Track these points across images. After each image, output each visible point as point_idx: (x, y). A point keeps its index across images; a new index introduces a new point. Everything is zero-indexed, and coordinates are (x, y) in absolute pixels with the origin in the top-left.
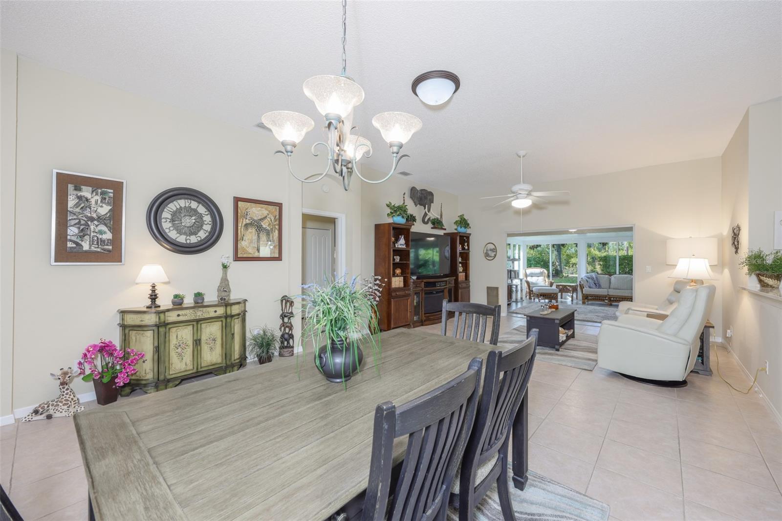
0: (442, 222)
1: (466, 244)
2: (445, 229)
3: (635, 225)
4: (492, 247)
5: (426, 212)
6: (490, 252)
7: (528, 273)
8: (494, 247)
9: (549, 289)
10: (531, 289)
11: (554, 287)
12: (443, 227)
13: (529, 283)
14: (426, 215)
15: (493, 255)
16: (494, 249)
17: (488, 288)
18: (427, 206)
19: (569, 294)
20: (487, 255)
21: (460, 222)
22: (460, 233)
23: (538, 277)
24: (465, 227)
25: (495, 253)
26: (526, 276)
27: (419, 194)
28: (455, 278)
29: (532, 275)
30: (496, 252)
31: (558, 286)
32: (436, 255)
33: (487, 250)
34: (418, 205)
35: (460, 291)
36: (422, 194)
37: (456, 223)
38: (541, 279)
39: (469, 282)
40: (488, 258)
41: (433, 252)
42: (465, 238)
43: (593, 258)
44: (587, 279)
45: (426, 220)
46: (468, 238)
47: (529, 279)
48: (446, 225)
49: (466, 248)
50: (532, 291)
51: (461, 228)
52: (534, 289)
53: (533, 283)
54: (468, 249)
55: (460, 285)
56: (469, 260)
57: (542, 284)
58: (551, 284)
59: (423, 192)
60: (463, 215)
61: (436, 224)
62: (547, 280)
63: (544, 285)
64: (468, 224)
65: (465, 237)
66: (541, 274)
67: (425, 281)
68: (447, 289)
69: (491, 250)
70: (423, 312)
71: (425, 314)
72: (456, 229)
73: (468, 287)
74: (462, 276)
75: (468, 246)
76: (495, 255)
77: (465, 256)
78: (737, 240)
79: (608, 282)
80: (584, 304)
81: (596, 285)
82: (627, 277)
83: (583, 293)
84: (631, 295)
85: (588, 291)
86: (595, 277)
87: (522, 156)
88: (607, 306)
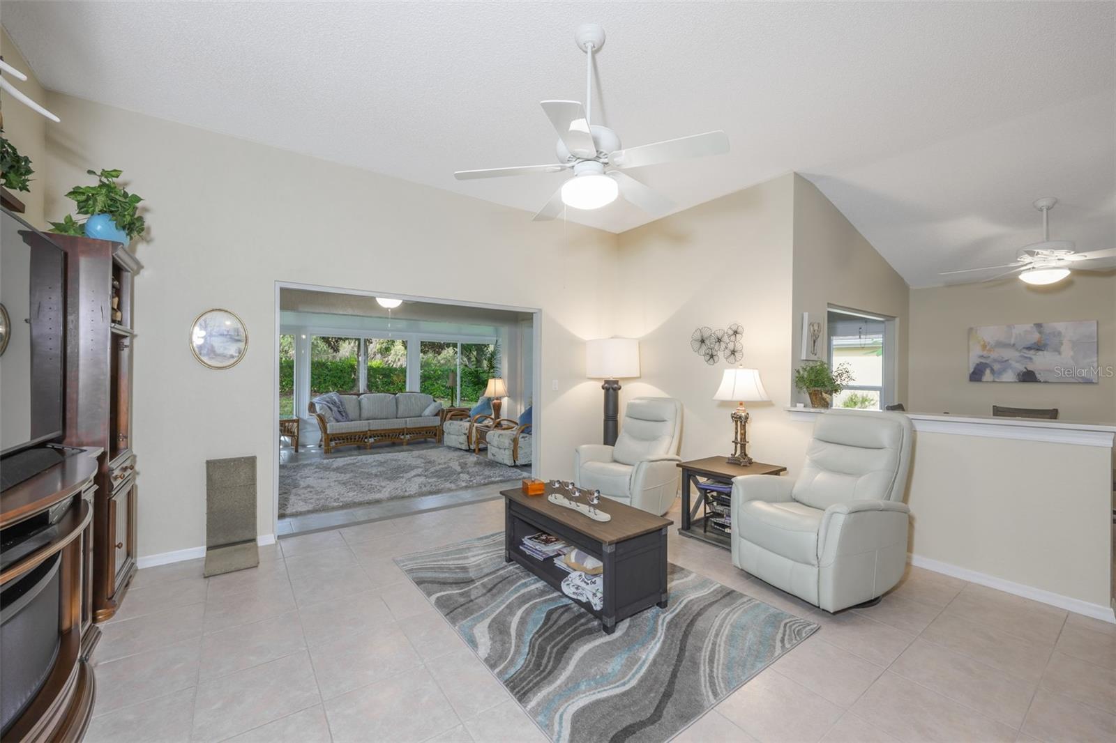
2: (18, 208)
3: (540, 310)
4: (228, 323)
6: (218, 341)
8: (235, 324)
15: (231, 352)
16: (235, 330)
17: (213, 466)
19: (292, 435)
22: (116, 245)
25: (242, 345)
30: (245, 341)
40: (211, 363)
55: (113, 481)
60: (112, 171)
69: (222, 333)
76: (241, 353)
78: (723, 345)
79: (358, 407)
80: (329, 455)
81: (342, 414)
82: (385, 396)
83: (328, 432)
84: (404, 426)
85: (333, 427)
86: (337, 400)
87: (589, 46)
88: (369, 451)
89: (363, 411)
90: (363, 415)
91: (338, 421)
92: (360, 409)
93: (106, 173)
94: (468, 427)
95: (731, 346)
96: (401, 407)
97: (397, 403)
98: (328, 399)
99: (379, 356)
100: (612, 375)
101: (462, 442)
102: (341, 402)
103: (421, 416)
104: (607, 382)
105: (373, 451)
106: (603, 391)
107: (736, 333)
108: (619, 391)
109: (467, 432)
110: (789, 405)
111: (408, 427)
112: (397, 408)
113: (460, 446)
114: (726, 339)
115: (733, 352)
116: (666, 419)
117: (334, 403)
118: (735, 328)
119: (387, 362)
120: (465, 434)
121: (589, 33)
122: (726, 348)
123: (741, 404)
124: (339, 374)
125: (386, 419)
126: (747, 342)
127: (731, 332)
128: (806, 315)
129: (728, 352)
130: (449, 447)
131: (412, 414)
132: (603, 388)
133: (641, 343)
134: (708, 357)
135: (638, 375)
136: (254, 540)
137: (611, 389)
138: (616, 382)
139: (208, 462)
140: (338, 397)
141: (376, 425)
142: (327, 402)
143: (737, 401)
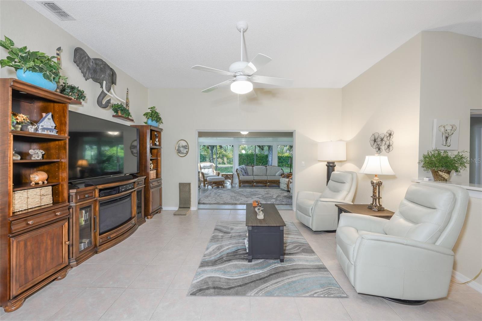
0: (128, 110)
1: (157, 140)
2: (132, 120)
3: (295, 130)
4: (184, 144)
5: (103, 91)
6: (182, 149)
7: (202, 167)
8: (186, 144)
9: (217, 178)
10: (205, 179)
11: (220, 176)
12: (129, 117)
13: (204, 174)
14: (103, 95)
15: (185, 152)
16: (186, 146)
17: (181, 184)
18: (104, 82)
19: (230, 180)
20: (179, 151)
21: (151, 114)
22: (151, 126)
23: (209, 169)
24: (157, 121)
25: (187, 150)
26: (201, 168)
27: (91, 64)
28: (145, 177)
29: (205, 168)
30: (188, 148)
31: (222, 175)
32: (121, 152)
33: (179, 147)
34: (91, 80)
35: (151, 191)
36: (96, 64)
37: (146, 114)
38: (211, 170)
39: (161, 179)
40: (181, 155)
41: (117, 149)
42: (156, 133)
43: (223, 155)
44: (241, 170)
45: (104, 102)
46: (159, 133)
47: (203, 171)
48: (133, 116)
49: (158, 143)
50: (206, 180)
51: (152, 120)
52: (208, 178)
53: (206, 174)
54: (160, 145)
55: (151, 185)
56: (160, 156)
57: (211, 174)
58: (218, 174)
59: (98, 62)
60: (154, 107)
61: (119, 112)
62: (215, 171)
63: (213, 175)
64: (160, 119)
65: (156, 131)
66: (210, 167)
67: (101, 187)
68: (136, 192)
69: (183, 147)
70: (98, 233)
71: (100, 234)
72: (146, 123)
73: (160, 185)
74: (152, 174)
75: (160, 141)
76: (187, 152)
77: (156, 152)
78: (384, 142)
79: (252, 171)
80: (240, 187)
81: (246, 173)
82: (262, 167)
83: (240, 179)
84: (267, 179)
85: (243, 178)
86: (245, 168)
87: (242, 30)
88: (254, 187)
89: (254, 173)
90: (254, 174)
91: (243, 175)
92: (253, 172)
93: (152, 108)
94: (288, 181)
95: (388, 143)
96: (268, 172)
97: (266, 170)
98: (242, 168)
99: (288, 151)
100: (331, 160)
101: (285, 187)
102: (246, 169)
103: (275, 176)
104: (328, 163)
105: (255, 187)
106: (327, 167)
107: (390, 135)
108: (335, 167)
109: (287, 183)
110: (417, 178)
111: (268, 179)
112: (267, 171)
113: (284, 189)
114: (385, 139)
115: (389, 146)
116: (346, 182)
117: (244, 169)
118: (390, 132)
119: (291, 154)
120: (286, 184)
121: (242, 25)
122: (385, 144)
123: (376, 176)
124: (262, 159)
125: (262, 176)
126: (396, 140)
127: (388, 135)
128: (435, 120)
129: (386, 147)
130: (281, 189)
131: (272, 175)
132: (327, 165)
133: (348, 144)
134: (377, 150)
135: (346, 160)
136: (190, 208)
137: (331, 167)
138: (333, 163)
139: (179, 183)
140: (245, 167)
141: (256, 178)
142: (242, 169)
143: (374, 175)
